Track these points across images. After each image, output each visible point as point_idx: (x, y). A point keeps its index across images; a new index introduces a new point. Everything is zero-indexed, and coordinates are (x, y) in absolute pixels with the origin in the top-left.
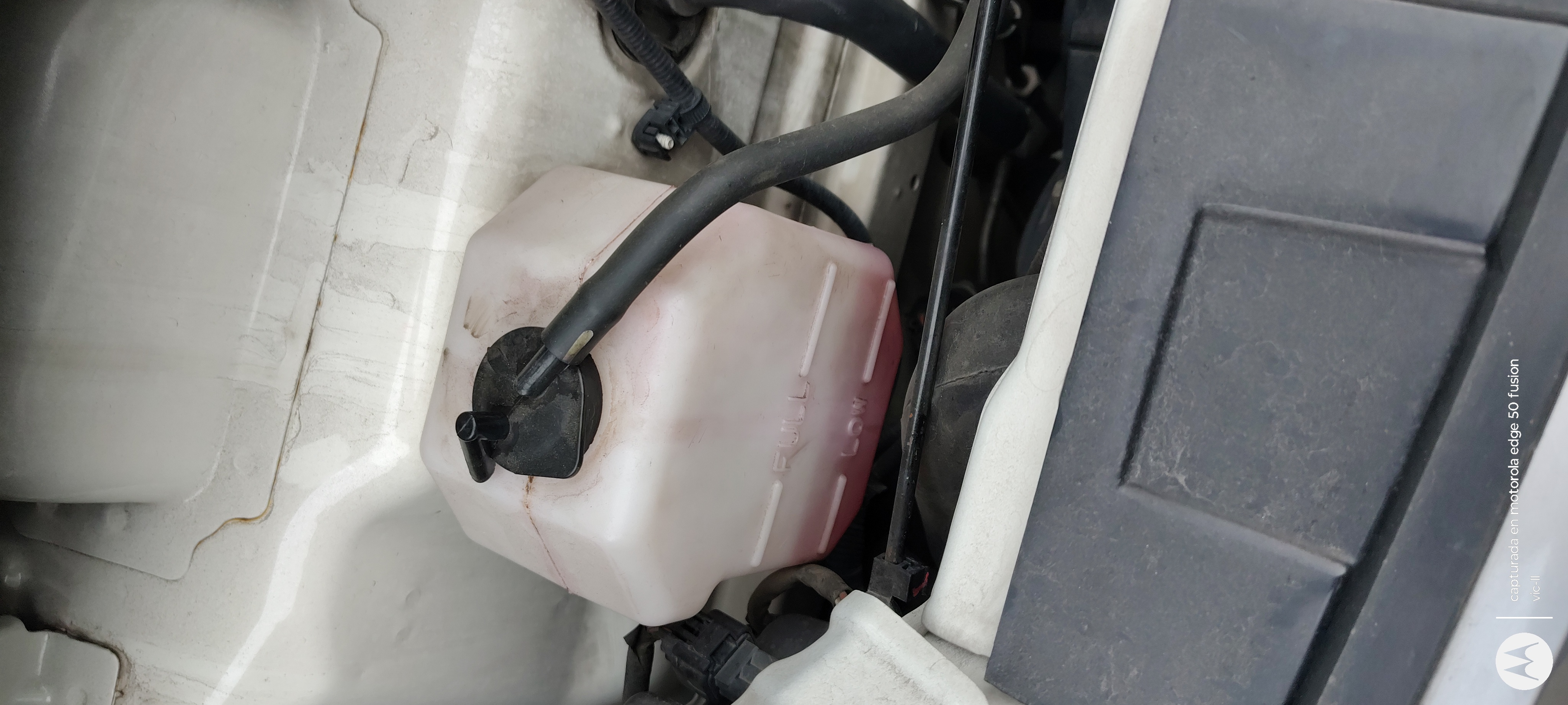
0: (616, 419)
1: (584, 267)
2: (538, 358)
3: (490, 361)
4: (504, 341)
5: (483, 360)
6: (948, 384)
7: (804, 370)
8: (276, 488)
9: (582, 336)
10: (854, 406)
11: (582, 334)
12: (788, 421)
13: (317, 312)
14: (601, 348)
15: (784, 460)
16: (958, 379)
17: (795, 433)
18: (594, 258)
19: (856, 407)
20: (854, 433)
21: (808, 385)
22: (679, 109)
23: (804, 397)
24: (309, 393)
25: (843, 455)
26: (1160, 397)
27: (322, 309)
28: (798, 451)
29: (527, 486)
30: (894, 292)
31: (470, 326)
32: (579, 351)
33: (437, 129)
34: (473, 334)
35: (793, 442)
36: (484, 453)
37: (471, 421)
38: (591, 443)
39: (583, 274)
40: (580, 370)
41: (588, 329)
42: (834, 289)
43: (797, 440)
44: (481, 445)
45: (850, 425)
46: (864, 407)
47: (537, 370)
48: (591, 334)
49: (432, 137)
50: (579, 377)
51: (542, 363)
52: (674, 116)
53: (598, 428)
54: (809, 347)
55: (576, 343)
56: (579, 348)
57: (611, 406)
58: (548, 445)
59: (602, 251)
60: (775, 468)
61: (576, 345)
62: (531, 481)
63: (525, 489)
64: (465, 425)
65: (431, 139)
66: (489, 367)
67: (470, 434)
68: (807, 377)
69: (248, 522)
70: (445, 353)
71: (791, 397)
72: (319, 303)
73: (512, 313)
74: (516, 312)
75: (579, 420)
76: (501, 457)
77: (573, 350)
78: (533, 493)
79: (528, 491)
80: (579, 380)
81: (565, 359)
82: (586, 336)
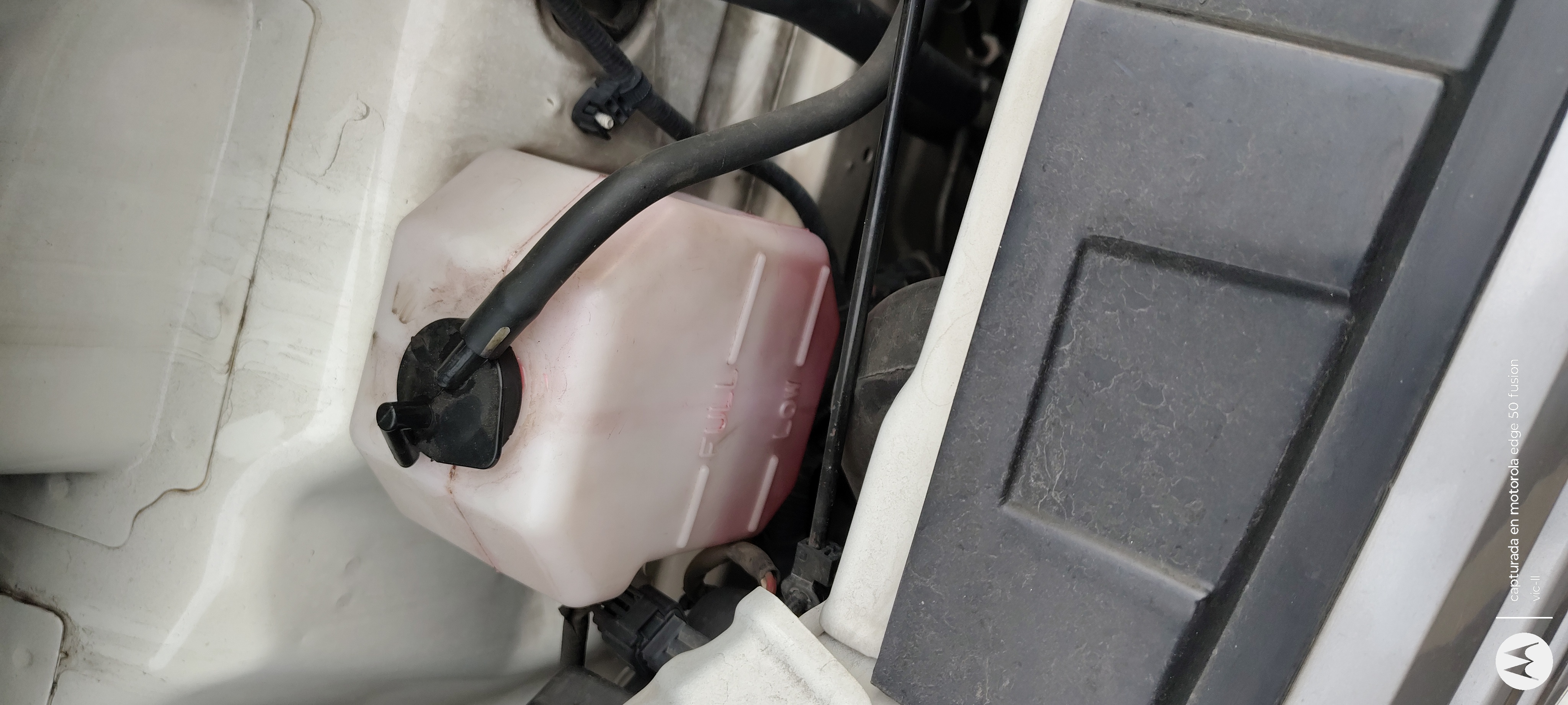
0: (535, 412)
1: (506, 260)
2: (458, 351)
3: (414, 351)
4: (427, 330)
5: (407, 349)
6: (869, 378)
7: (732, 358)
8: (214, 459)
9: (499, 333)
10: (786, 389)
11: (499, 331)
12: (715, 408)
13: (251, 289)
14: (521, 341)
15: (711, 445)
16: (878, 374)
17: (723, 420)
18: (517, 250)
19: (788, 390)
20: (786, 415)
21: (737, 372)
22: (619, 88)
23: (732, 384)
24: (243, 369)
25: (774, 437)
26: (1042, 419)
27: (254, 286)
28: (725, 436)
29: (451, 472)
30: (829, 278)
31: (398, 311)
32: (496, 346)
33: (368, 109)
34: (400, 319)
35: (721, 428)
36: (407, 441)
37: (391, 413)
38: (511, 434)
39: (506, 267)
40: (499, 363)
41: (505, 325)
42: (763, 278)
43: (724, 426)
44: (403, 434)
45: (782, 407)
46: (796, 390)
47: (455, 364)
48: (508, 330)
49: (364, 117)
50: (497, 371)
51: (461, 357)
52: (613, 96)
53: (518, 420)
54: (737, 336)
55: (493, 339)
56: (496, 343)
57: (530, 397)
58: (468, 435)
59: (526, 243)
60: (701, 454)
61: (494, 341)
62: (454, 468)
63: (449, 475)
64: (385, 416)
65: (362, 119)
66: (413, 356)
67: (390, 423)
68: (735, 364)
69: (188, 493)
70: (375, 336)
71: (718, 385)
72: (253, 280)
73: (438, 301)
74: (442, 301)
75: (498, 413)
76: (423, 443)
77: (490, 345)
78: (456, 479)
79: (451, 477)
80: (498, 373)
81: (482, 354)
82: (503, 333)
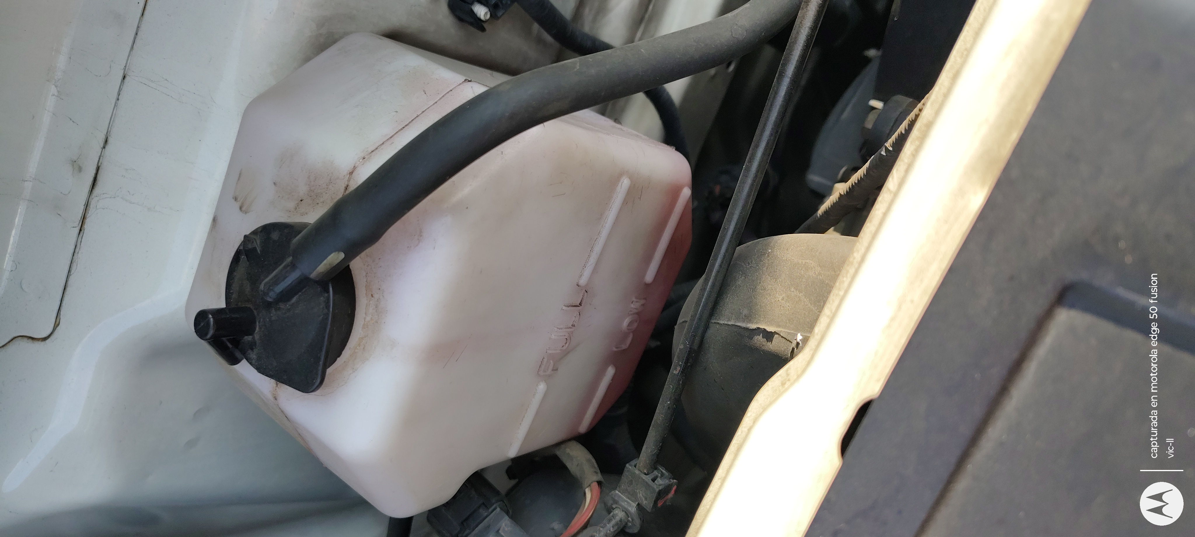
0: (367, 335)
1: (353, 165)
2: (286, 267)
3: (245, 252)
4: (261, 231)
5: (239, 247)
7: (583, 281)
9: (335, 254)
10: (632, 306)
11: (332, 255)
12: (560, 329)
13: (104, 149)
15: (551, 363)
17: (565, 339)
18: (366, 157)
19: (635, 306)
20: (628, 329)
21: (586, 294)
23: (580, 304)
24: (92, 230)
25: (614, 349)
27: (107, 147)
28: (568, 353)
30: (689, 198)
31: (238, 200)
34: (241, 208)
35: (563, 347)
36: (229, 346)
37: (209, 321)
38: (339, 356)
39: (351, 173)
40: (333, 284)
41: (339, 250)
42: (625, 202)
43: (566, 344)
44: (226, 340)
45: (626, 322)
46: (643, 305)
47: (284, 279)
48: (342, 255)
50: (329, 294)
51: (289, 274)
55: (325, 262)
59: (376, 149)
60: (541, 373)
61: (325, 264)
64: (203, 323)
66: (245, 257)
68: (587, 285)
69: (35, 341)
70: (215, 219)
71: (566, 306)
72: (106, 141)
76: (244, 353)
77: (323, 267)
78: (282, 387)
79: (277, 384)
80: (329, 297)
81: (313, 275)
82: (335, 258)
